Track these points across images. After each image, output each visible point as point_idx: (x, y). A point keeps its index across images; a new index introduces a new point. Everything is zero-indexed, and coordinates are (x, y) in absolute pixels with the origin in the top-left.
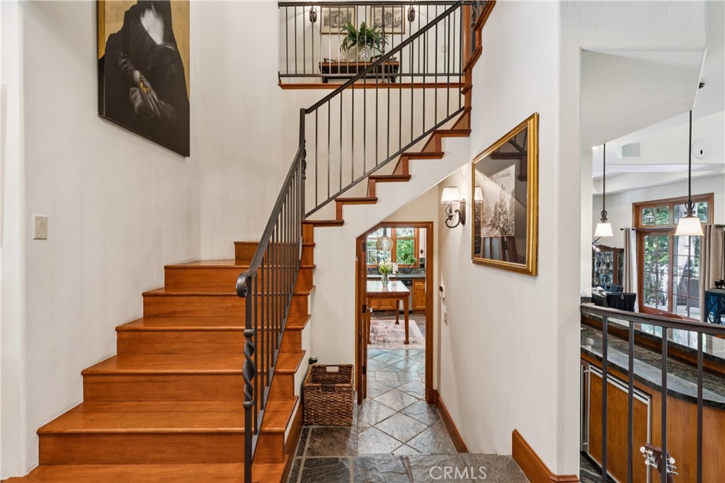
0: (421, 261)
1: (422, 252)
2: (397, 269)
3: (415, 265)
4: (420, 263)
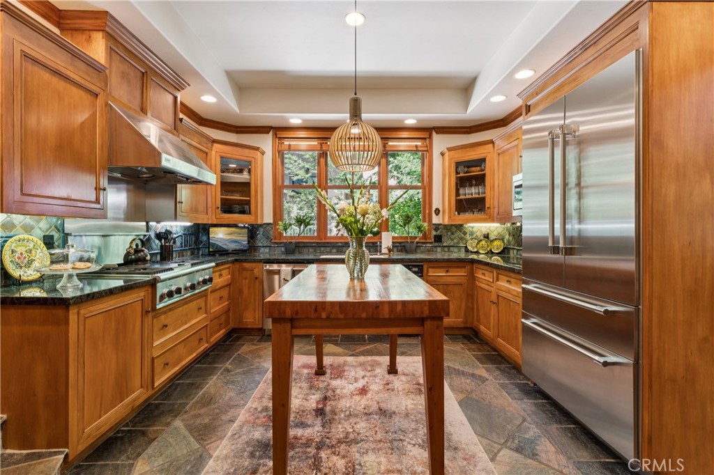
0: (436, 229)
1: (437, 212)
2: (390, 244)
3: (425, 236)
4: (434, 233)
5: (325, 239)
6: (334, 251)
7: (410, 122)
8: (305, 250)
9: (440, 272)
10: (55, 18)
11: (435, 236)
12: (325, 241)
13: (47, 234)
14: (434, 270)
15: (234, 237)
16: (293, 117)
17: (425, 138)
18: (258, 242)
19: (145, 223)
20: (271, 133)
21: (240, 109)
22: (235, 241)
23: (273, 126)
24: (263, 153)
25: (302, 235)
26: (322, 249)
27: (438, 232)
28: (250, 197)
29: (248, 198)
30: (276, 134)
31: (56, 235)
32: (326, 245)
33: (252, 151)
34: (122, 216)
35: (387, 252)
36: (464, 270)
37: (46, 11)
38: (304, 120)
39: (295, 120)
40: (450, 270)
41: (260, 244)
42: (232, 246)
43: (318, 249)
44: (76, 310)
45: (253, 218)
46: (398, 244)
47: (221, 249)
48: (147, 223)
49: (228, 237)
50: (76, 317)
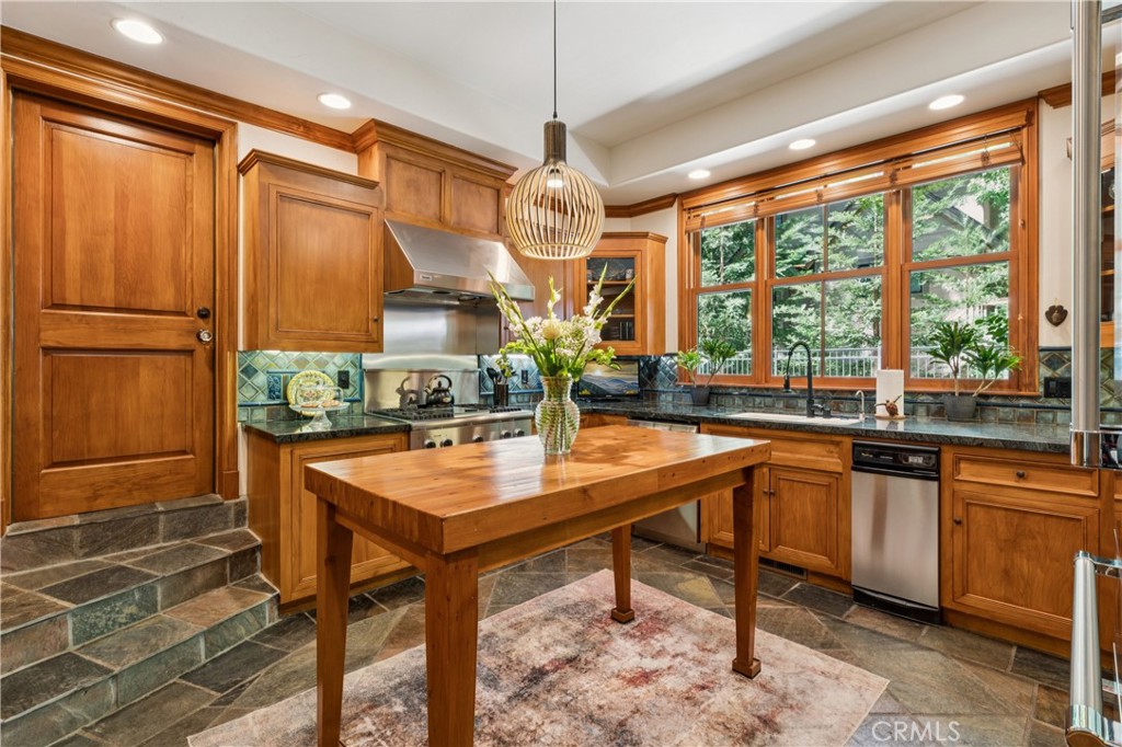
0: (1050, 364)
1: (1056, 316)
2: (900, 397)
3: (1016, 380)
4: (1044, 372)
5: (766, 382)
6: (781, 404)
7: (947, 103)
8: (728, 400)
9: (997, 477)
10: (348, 144)
11: (1047, 381)
12: (767, 386)
13: (342, 369)
14: (975, 468)
15: (615, 375)
16: (693, 169)
17: (1018, 129)
18: (658, 383)
19: (475, 357)
20: (676, 205)
21: (609, 182)
22: (617, 380)
23: (677, 192)
24: (663, 240)
25: (718, 373)
26: (758, 400)
27: (1059, 371)
28: (633, 313)
29: (631, 316)
30: (682, 205)
31: (352, 371)
32: (765, 393)
33: (636, 241)
34: (440, 348)
35: (887, 414)
36: (1087, 480)
37: (338, 140)
38: (712, 169)
39: (698, 172)
40: (1032, 473)
41: (661, 388)
42: (613, 387)
43: (750, 399)
44: (289, 450)
45: (639, 345)
46: (931, 399)
47: (600, 393)
48: (479, 356)
49: (608, 375)
50: (289, 456)
